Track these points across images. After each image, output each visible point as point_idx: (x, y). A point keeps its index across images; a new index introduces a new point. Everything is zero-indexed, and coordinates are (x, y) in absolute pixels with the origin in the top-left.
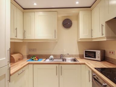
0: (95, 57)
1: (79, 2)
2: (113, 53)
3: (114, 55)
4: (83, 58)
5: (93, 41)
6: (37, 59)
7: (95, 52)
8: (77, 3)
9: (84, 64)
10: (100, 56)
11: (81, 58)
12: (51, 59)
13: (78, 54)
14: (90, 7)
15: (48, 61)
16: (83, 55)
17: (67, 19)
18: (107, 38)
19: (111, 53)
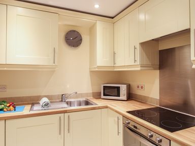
0: (119, 95)
1: (99, 5)
2: (142, 88)
3: (144, 90)
4: (100, 98)
5: (115, 70)
6: (11, 107)
7: (119, 87)
8: (97, 6)
9: (106, 107)
10: (126, 93)
11: (97, 98)
12: (47, 105)
13: (91, 92)
14: (113, 18)
15: (37, 109)
16: (100, 93)
17: (74, 31)
18: (141, 67)
19: (140, 88)
